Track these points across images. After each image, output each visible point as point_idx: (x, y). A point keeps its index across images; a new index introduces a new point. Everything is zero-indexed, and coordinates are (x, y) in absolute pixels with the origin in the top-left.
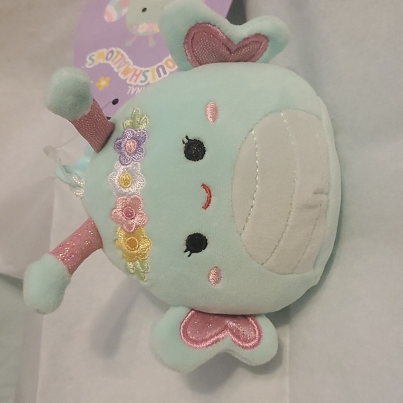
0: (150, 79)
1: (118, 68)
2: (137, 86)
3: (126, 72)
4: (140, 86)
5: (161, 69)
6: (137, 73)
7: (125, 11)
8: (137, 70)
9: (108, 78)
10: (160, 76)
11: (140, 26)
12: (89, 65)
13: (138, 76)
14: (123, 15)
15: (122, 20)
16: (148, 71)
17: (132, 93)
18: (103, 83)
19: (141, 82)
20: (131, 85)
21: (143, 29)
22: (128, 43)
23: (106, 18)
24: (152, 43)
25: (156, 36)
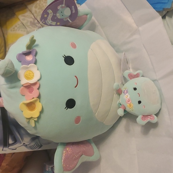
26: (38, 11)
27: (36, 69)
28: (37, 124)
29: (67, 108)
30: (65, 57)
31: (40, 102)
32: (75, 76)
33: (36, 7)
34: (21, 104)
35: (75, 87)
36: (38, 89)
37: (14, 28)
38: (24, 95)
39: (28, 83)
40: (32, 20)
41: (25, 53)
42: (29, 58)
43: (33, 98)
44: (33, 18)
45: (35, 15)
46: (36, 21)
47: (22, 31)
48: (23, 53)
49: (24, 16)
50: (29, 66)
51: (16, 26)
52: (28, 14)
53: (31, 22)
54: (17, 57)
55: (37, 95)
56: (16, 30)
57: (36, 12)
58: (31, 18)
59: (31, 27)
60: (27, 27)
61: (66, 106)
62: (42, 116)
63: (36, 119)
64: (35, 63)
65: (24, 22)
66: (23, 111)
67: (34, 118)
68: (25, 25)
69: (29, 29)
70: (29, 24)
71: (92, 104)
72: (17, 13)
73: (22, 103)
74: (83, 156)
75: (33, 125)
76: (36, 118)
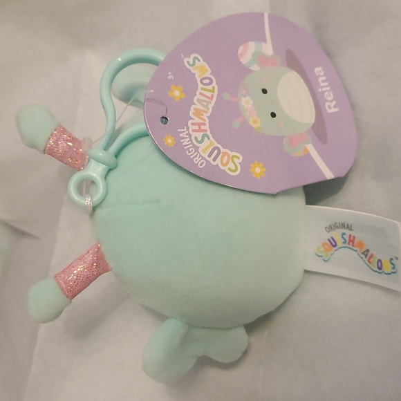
0: (202, 146)
1: (199, 100)
2: (190, 136)
3: (198, 113)
4: (191, 140)
5: (216, 151)
6: (203, 127)
7: (255, 68)
8: (205, 124)
9: (183, 96)
10: (209, 156)
11: (248, 98)
12: (188, 62)
13: (200, 130)
14: (251, 68)
15: (246, 71)
16: (209, 139)
17: (181, 135)
18: (177, 93)
19: (196, 138)
20: (188, 129)
21: (246, 103)
22: (226, 96)
23: (241, 49)
24: (236, 124)
25: (245, 123)
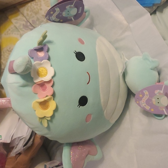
26: (29, 13)
27: (50, 65)
28: (50, 123)
29: (79, 106)
30: (76, 53)
31: (54, 100)
32: (88, 73)
33: (28, 10)
34: (33, 102)
35: (88, 84)
36: (52, 86)
37: (8, 32)
38: (37, 94)
39: (43, 81)
40: (24, 23)
41: (37, 48)
42: (41, 54)
43: (47, 96)
44: (25, 21)
45: (27, 17)
46: (29, 24)
47: (15, 34)
48: (35, 49)
49: (17, 19)
50: (42, 62)
51: (9, 30)
52: (20, 17)
53: (23, 25)
54: (29, 53)
55: (51, 93)
56: (10, 34)
57: (28, 14)
58: (24, 20)
59: (24, 29)
60: (20, 30)
61: (78, 104)
62: (56, 114)
63: (49, 119)
64: (49, 59)
65: (17, 25)
66: (35, 111)
67: (48, 117)
68: (17, 28)
69: (21, 32)
70: (22, 27)
71: (102, 101)
72: (10, 17)
73: (35, 101)
74: (89, 155)
75: (46, 125)
76: (49, 117)
